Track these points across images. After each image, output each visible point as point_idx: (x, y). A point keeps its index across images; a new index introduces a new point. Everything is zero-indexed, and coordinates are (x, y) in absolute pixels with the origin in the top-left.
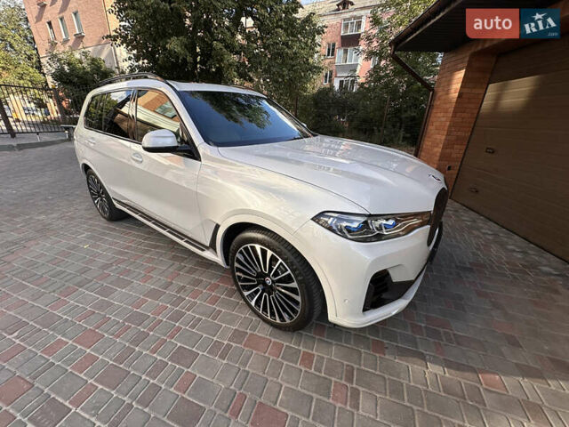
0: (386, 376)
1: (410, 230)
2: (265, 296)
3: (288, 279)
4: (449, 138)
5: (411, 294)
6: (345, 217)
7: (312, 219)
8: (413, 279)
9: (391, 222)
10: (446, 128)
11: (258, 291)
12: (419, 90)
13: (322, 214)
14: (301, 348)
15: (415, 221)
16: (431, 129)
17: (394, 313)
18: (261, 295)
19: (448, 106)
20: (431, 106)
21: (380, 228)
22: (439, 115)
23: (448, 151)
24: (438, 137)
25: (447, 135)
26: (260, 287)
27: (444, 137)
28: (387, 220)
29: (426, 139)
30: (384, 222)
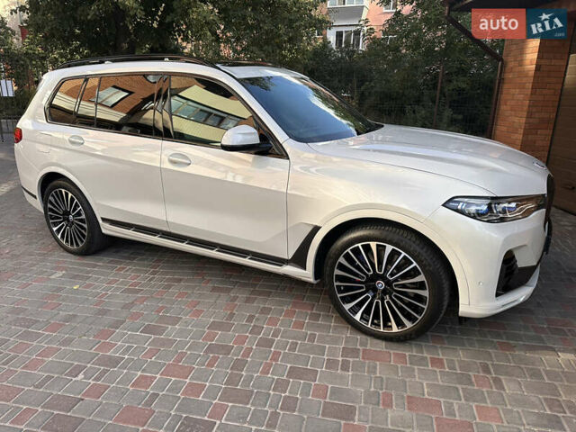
0: (523, 366)
1: (529, 212)
2: (377, 302)
3: (414, 273)
4: (531, 120)
5: (534, 281)
6: (472, 201)
7: (443, 205)
8: (535, 264)
9: (513, 205)
10: (526, 108)
11: (367, 297)
12: (465, 49)
13: (451, 200)
14: (425, 355)
15: (531, 206)
16: (505, 109)
17: (522, 300)
18: (371, 303)
19: (524, 80)
20: (501, 80)
21: (504, 211)
22: (512, 91)
23: (530, 137)
24: (516, 120)
25: (527, 117)
26: (370, 295)
27: (523, 120)
28: (509, 203)
29: (499, 122)
30: (506, 205)
